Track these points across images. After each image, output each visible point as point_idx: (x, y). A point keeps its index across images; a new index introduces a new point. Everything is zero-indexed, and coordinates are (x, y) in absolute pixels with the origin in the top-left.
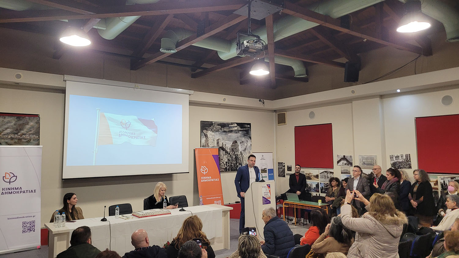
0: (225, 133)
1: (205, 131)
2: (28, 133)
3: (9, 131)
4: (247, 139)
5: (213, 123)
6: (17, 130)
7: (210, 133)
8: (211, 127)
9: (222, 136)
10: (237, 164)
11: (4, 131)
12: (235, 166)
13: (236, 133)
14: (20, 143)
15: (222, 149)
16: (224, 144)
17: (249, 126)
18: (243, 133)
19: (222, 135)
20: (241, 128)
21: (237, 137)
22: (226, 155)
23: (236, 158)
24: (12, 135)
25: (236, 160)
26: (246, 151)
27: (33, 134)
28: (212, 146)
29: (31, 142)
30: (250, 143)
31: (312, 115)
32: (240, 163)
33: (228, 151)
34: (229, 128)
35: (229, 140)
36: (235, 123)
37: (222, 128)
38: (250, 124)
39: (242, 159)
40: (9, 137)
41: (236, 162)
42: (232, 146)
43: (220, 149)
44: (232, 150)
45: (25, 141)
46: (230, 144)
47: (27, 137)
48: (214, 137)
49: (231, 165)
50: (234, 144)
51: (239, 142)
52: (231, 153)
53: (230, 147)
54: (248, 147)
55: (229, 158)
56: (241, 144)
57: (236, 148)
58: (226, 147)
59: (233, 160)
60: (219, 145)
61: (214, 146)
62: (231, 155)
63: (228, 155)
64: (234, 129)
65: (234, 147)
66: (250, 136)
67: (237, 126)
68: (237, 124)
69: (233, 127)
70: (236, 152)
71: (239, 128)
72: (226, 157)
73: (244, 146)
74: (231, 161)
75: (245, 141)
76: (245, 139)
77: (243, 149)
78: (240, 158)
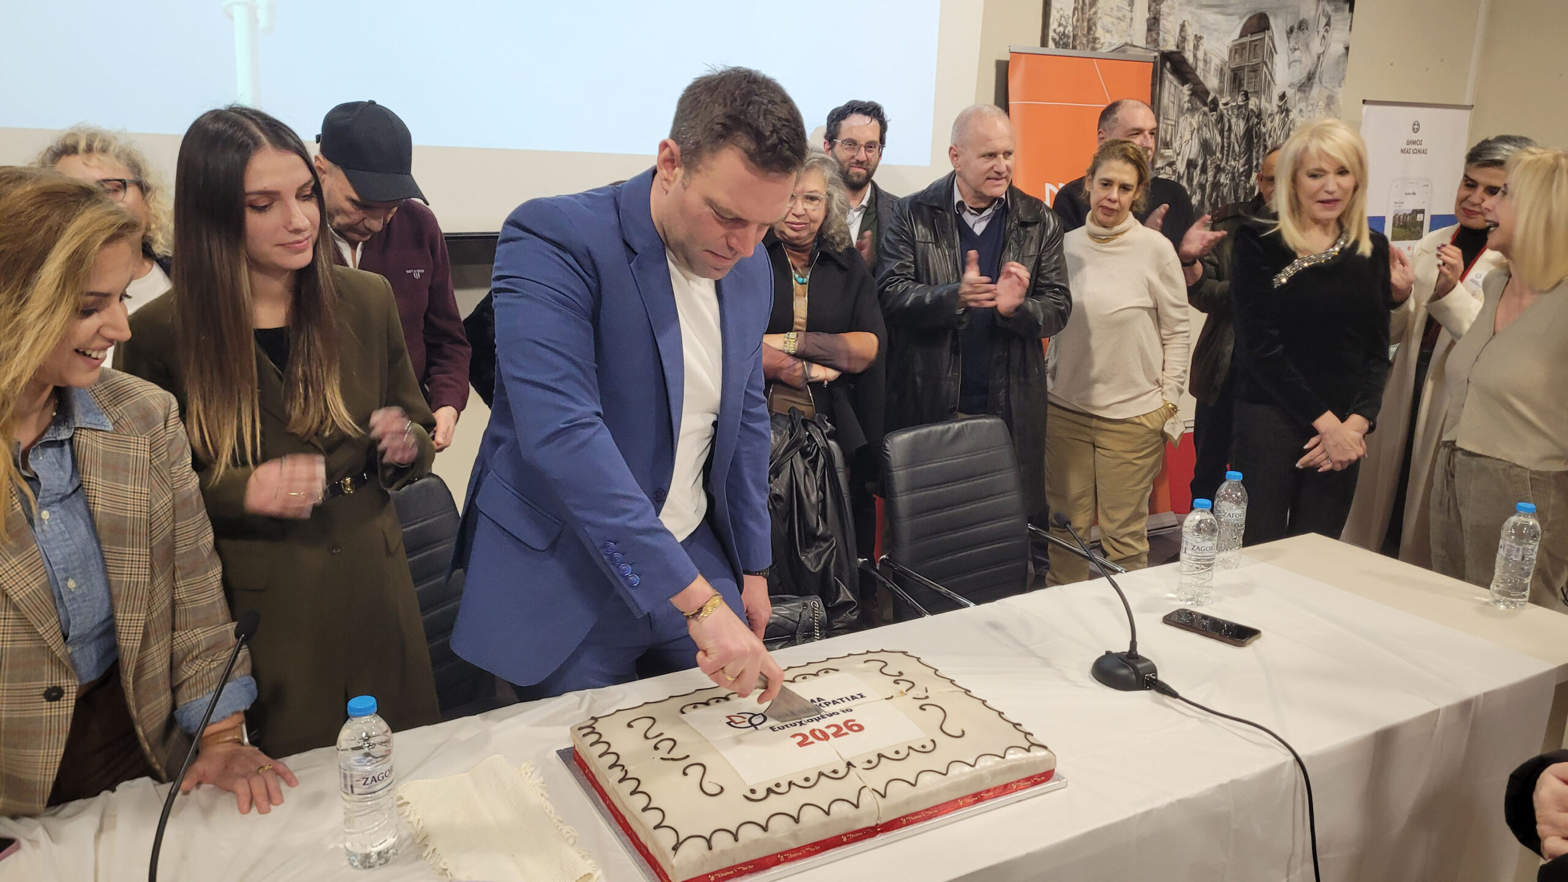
4: (1329, 9)
12: (1236, 192)
15: (1174, 70)
16: (1191, 32)
23: (1253, 137)
25: (1249, 149)
26: (1315, 91)
28: (1117, 41)
30: (1345, 36)
33: (1212, 82)
35: (1222, 9)
41: (1249, 162)
42: (1238, 50)
43: (1163, 65)
44: (1236, 79)
46: (1230, 33)
49: (1216, 185)
50: (1249, 38)
51: (1278, 27)
52: (1224, 101)
53: (1227, 59)
54: (1326, 61)
55: (1208, 136)
56: (1292, 44)
57: (1255, 70)
58: (1200, 55)
59: (1229, 146)
60: (1161, 37)
61: (1126, 44)
62: (1221, 116)
63: (1205, 114)
65: (1247, 61)
70: (1255, 93)
72: (1191, 124)
73: (1303, 60)
74: (1218, 155)
75: (1314, 20)
76: (1317, 9)
77: (1299, 74)
78: (1270, 136)
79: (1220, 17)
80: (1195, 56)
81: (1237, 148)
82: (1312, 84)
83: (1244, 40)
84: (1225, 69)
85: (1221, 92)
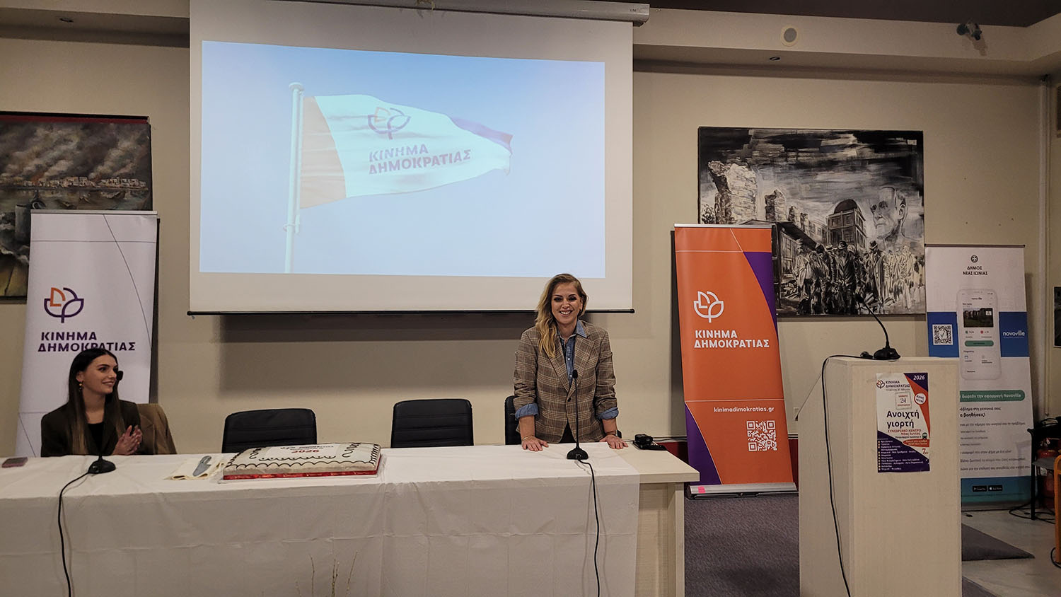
0: (801, 171)
1: (714, 166)
2: (117, 173)
3: (63, 166)
4: (903, 195)
5: (751, 133)
6: (84, 164)
7: (736, 174)
8: (741, 147)
9: (789, 184)
10: (854, 288)
11: (51, 166)
12: (845, 297)
13: (853, 170)
14: (95, 203)
15: (788, 232)
16: (797, 212)
17: (913, 142)
18: (885, 171)
19: (789, 180)
20: (875, 152)
21: (856, 186)
22: (804, 253)
23: (853, 266)
24: (72, 179)
25: (852, 273)
26: (900, 240)
27: (129, 176)
28: (746, 219)
29: (125, 201)
30: (919, 209)
33: (817, 238)
34: (820, 151)
35: (818, 199)
36: (850, 132)
37: (791, 154)
38: (918, 136)
40: (66, 184)
41: (852, 280)
42: (832, 220)
43: (780, 230)
44: (835, 236)
45: (110, 196)
46: (826, 211)
47: (115, 183)
48: (752, 186)
49: (828, 293)
50: (842, 213)
51: (863, 208)
52: (828, 247)
53: (826, 224)
54: (905, 224)
57: (849, 230)
58: (806, 223)
59: (835, 271)
60: (776, 215)
61: (752, 220)
64: (840, 155)
65: (842, 226)
66: (916, 180)
67: (856, 143)
68: (855, 135)
69: (839, 145)
70: (853, 243)
71: (869, 150)
72: (804, 260)
73: (887, 223)
74: (827, 276)
75: (892, 202)
76: (893, 195)
77: (885, 231)
78: (867, 266)
79: (818, 203)
80: (802, 224)
81: (842, 273)
82: (897, 237)
83: (839, 214)
84: (826, 230)
85: (825, 242)
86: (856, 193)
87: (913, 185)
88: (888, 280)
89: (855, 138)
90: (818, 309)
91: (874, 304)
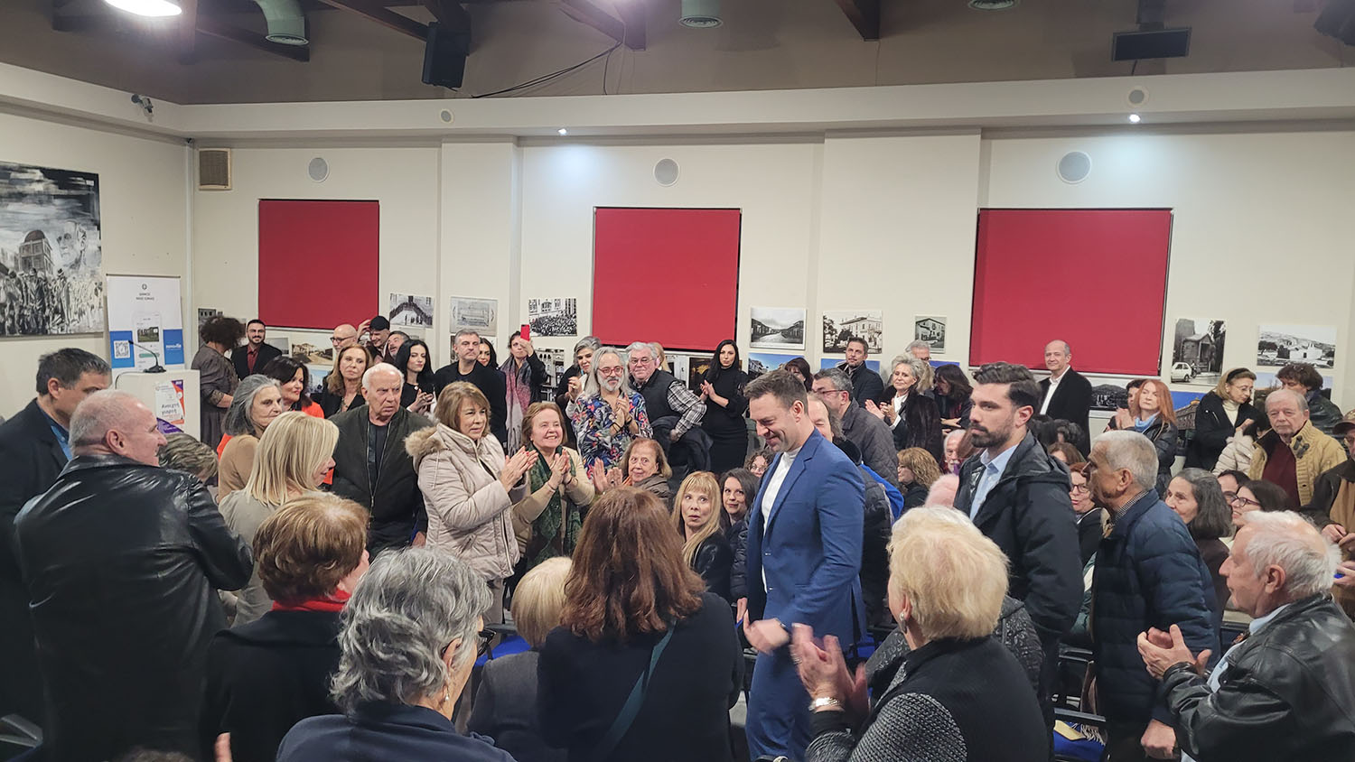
4: (84, 228)
10: (44, 311)
12: (36, 319)
13: (41, 203)
17: (91, 183)
18: (66, 207)
20: (59, 188)
21: (43, 218)
23: (42, 292)
25: (41, 297)
26: (82, 268)
30: (97, 242)
31: (318, 169)
32: (56, 309)
33: (9, 264)
34: (10, 184)
35: (10, 228)
36: (36, 168)
38: (95, 177)
39: (63, 294)
41: (42, 303)
42: (23, 248)
44: (26, 263)
46: (18, 240)
49: (21, 316)
50: (31, 243)
51: (50, 238)
52: (20, 273)
53: (18, 252)
54: (87, 255)
55: (11, 291)
56: (62, 245)
57: (38, 258)
59: (27, 296)
62: (19, 282)
63: (7, 280)
64: (29, 188)
65: (33, 254)
66: (94, 216)
67: (42, 178)
68: (42, 171)
69: (27, 180)
70: (41, 269)
71: (53, 186)
74: (20, 300)
75: (75, 234)
76: (75, 228)
79: (9, 232)
81: (33, 296)
83: (28, 243)
84: (18, 257)
85: (17, 269)
86: (44, 224)
87: (92, 220)
88: (73, 303)
89: (41, 174)
90: (12, 331)
91: (61, 325)
